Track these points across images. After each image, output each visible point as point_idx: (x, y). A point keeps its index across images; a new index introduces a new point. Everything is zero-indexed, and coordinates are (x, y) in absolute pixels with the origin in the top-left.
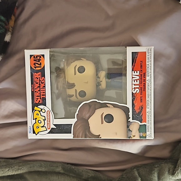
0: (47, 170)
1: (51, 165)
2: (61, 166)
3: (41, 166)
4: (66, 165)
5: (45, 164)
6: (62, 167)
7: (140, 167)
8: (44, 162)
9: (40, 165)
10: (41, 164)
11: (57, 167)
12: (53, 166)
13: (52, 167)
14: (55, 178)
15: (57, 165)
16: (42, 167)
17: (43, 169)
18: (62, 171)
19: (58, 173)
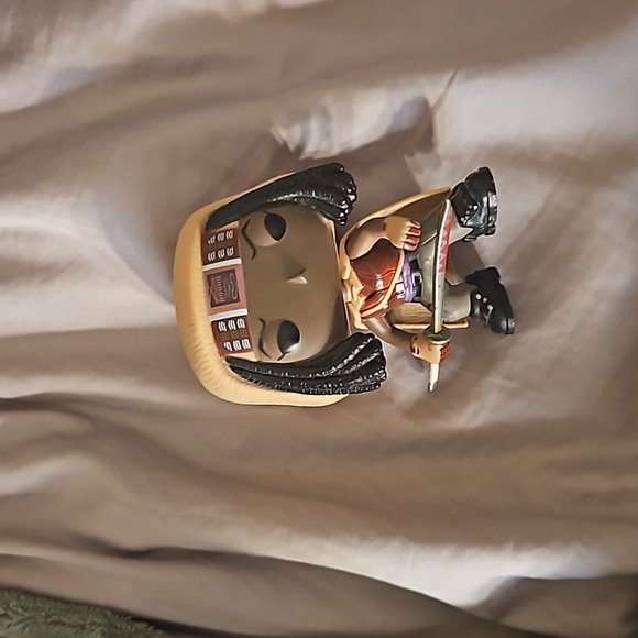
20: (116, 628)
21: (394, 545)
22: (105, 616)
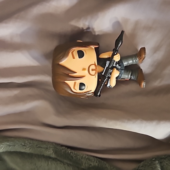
0: (32, 152)
1: (38, 146)
2: (52, 148)
3: (24, 145)
4: (59, 147)
5: (30, 143)
6: (53, 150)
7: (165, 159)
8: (29, 140)
9: (23, 144)
10: (25, 143)
11: (47, 148)
12: (41, 147)
13: (40, 149)
14: (43, 164)
15: (46, 147)
16: (25, 147)
17: (27, 150)
18: (53, 156)
19: (48, 158)
20: (57, 148)
21: (139, 121)
22: (53, 145)
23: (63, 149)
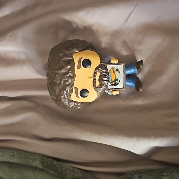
0: (20, 162)
1: (26, 157)
2: (39, 159)
3: (13, 156)
4: (46, 159)
5: (18, 154)
6: (40, 161)
7: (144, 173)
8: (18, 151)
9: (12, 154)
10: (14, 154)
12: (29, 158)
13: (28, 159)
14: (30, 174)
15: (34, 158)
16: (13, 158)
17: (16, 160)
18: (40, 166)
19: (35, 168)
20: (43, 159)
21: (120, 137)
22: (40, 156)
23: (49, 161)
